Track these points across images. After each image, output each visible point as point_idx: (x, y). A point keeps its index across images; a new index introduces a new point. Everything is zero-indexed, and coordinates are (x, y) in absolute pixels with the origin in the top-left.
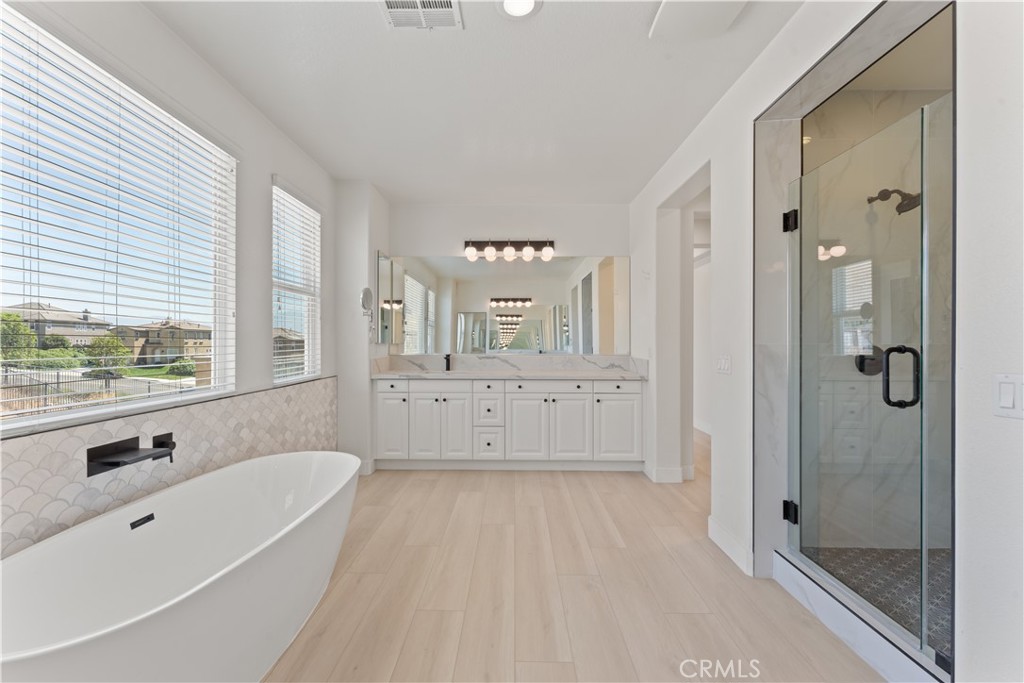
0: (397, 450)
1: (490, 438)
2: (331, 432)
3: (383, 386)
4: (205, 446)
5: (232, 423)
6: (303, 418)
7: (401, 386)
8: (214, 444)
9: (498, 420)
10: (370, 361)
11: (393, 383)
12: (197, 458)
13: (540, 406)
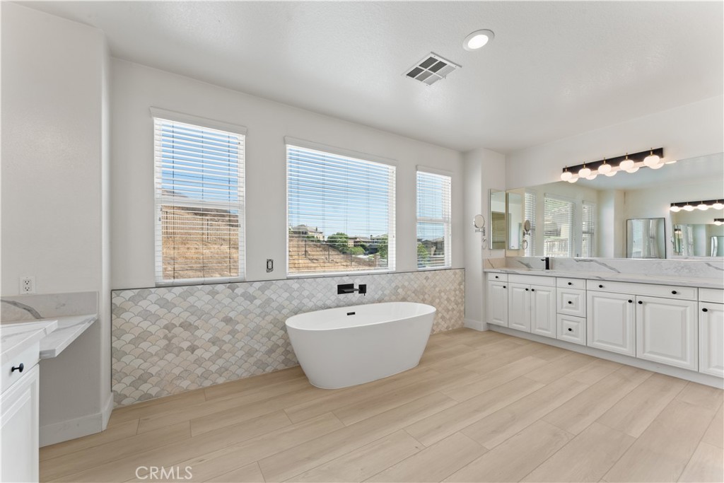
0: (500, 320)
1: (572, 325)
2: (460, 301)
3: (491, 276)
4: (380, 292)
5: (393, 285)
6: (437, 289)
7: (503, 277)
8: (385, 292)
9: (580, 312)
10: (483, 260)
11: (497, 275)
12: (377, 297)
13: (624, 305)
